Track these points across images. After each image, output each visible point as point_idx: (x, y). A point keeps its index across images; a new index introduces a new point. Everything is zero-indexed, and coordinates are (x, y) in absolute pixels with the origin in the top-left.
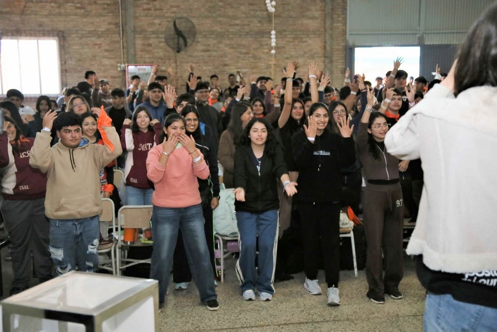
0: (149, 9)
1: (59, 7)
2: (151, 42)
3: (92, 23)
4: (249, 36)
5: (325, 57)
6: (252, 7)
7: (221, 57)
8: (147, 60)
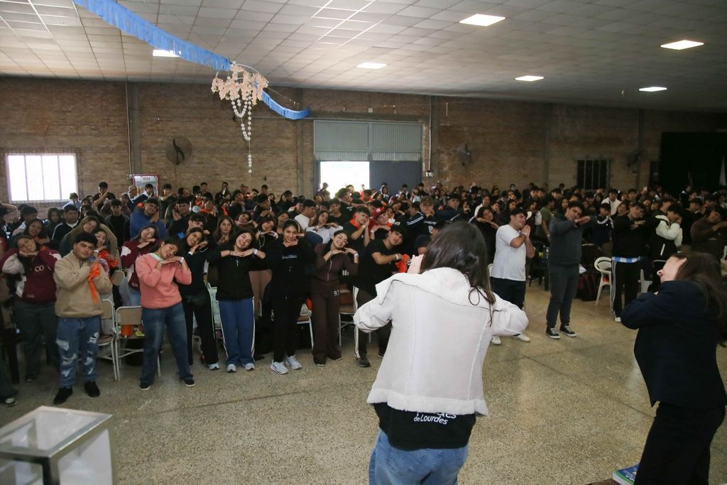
0: (153, 130)
1: (77, 129)
2: (155, 156)
3: (105, 142)
5: (297, 168)
7: (213, 168)
8: (151, 171)
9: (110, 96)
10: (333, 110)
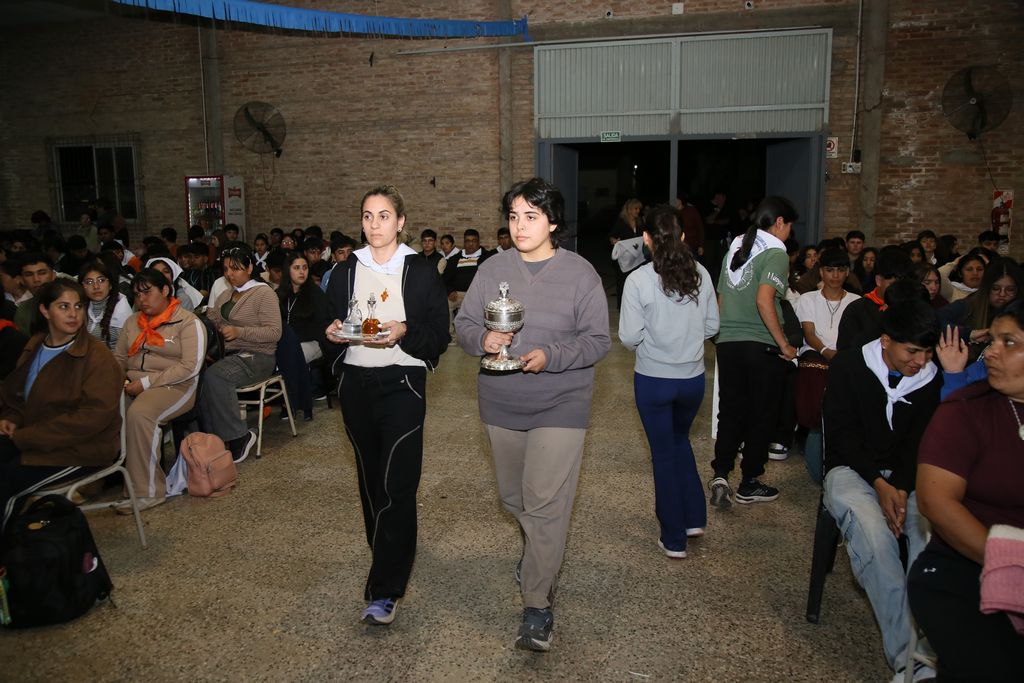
0: (239, 94)
1: (135, 100)
3: (172, 120)
4: (378, 128)
5: (500, 158)
6: (381, 81)
7: (338, 162)
10: (583, 19)
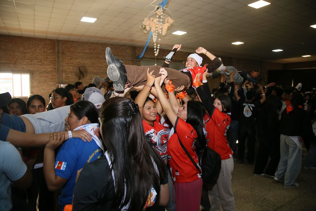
1: (31, 61)
9: (48, 46)
10: (149, 57)
